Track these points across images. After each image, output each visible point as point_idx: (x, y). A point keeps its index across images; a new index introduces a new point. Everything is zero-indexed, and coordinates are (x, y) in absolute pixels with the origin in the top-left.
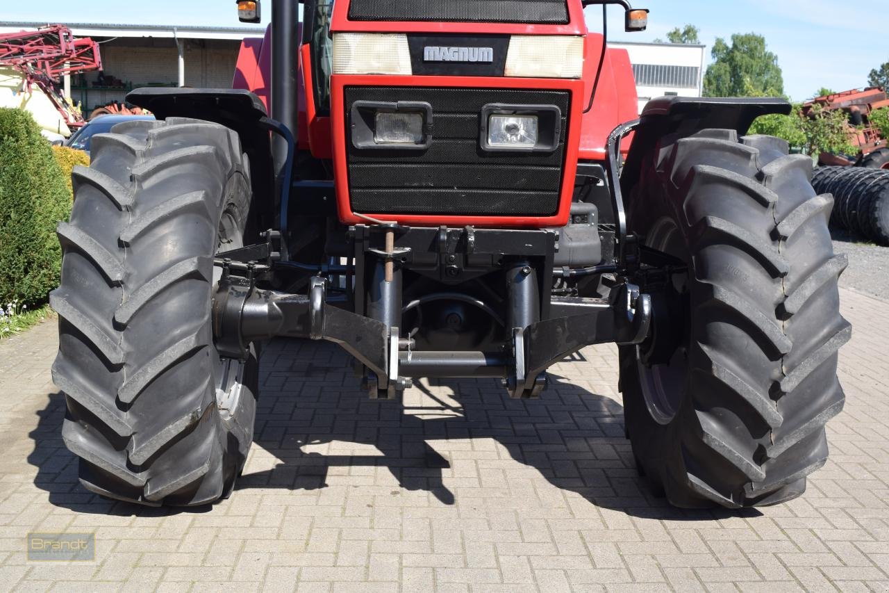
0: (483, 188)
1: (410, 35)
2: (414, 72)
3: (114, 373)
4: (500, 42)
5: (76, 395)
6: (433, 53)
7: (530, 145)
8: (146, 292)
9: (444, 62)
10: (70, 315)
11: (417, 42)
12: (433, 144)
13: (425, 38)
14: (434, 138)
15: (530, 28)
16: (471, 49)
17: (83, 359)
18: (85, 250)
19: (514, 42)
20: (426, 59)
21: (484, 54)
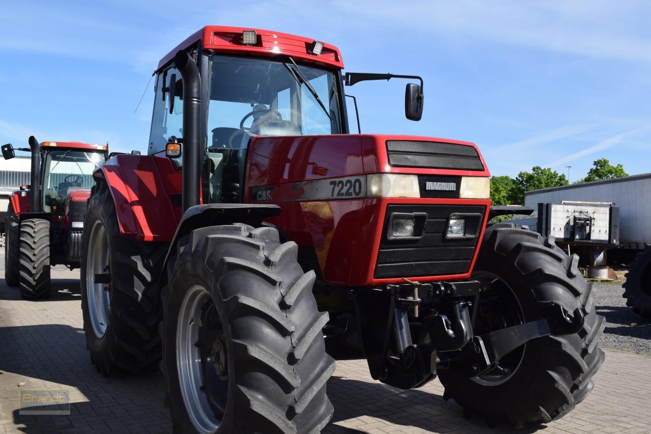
0: (438, 260)
1: (419, 175)
2: (422, 196)
3: (289, 394)
4: (457, 180)
5: (266, 414)
6: (430, 186)
7: (461, 235)
8: (310, 337)
9: (435, 191)
10: (265, 358)
11: (423, 179)
12: (425, 236)
13: (425, 178)
14: (425, 233)
15: (470, 173)
16: (446, 183)
17: (268, 388)
18: (266, 313)
19: (464, 180)
20: (427, 189)
21: (451, 186)
